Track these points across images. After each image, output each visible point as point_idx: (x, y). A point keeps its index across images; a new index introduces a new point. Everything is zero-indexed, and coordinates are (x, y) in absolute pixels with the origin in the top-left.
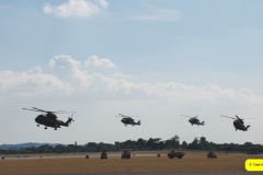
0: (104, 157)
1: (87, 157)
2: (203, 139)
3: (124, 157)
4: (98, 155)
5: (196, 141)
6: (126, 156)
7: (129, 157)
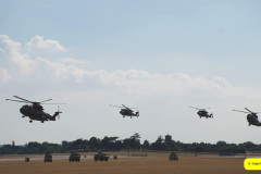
0: (48, 159)
1: (28, 160)
2: (168, 137)
3: (72, 159)
4: (41, 158)
5: (160, 139)
6: (75, 158)
7: (78, 159)
